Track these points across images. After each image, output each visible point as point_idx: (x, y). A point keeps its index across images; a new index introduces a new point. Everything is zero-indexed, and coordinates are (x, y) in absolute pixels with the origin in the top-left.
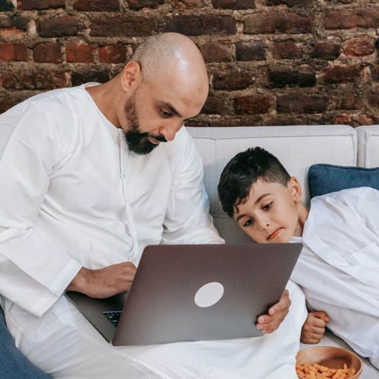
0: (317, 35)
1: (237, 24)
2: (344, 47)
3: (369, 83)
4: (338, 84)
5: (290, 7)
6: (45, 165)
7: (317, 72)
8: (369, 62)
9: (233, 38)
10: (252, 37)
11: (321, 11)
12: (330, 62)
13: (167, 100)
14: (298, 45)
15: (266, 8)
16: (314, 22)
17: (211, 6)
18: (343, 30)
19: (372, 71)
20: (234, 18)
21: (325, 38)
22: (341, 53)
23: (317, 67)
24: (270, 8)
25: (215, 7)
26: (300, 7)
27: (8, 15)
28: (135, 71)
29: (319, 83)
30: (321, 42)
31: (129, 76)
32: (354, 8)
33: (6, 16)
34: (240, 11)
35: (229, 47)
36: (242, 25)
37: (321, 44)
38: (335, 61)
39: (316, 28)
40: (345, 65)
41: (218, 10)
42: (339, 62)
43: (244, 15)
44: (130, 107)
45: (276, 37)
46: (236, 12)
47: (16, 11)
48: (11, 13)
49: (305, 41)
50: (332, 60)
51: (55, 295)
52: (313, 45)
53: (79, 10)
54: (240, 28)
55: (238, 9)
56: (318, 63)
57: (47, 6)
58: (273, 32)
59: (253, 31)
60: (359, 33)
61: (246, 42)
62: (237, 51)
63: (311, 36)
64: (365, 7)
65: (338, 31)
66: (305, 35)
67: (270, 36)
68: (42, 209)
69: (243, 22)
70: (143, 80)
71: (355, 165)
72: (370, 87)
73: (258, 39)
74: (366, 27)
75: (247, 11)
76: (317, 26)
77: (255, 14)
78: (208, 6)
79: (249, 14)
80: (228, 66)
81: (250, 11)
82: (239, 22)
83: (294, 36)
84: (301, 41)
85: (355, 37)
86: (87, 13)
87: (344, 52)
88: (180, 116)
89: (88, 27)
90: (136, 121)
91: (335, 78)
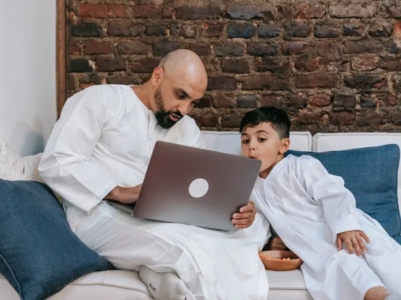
0: (291, 91)
1: (238, 84)
2: (310, 101)
3: (327, 125)
4: (306, 125)
5: (272, 72)
6: (98, 120)
7: (292, 117)
8: (327, 110)
9: (235, 93)
10: (248, 92)
11: (293, 76)
12: (300, 110)
13: (181, 87)
14: (279, 98)
15: (258, 73)
16: (289, 83)
17: (221, 71)
18: (308, 89)
19: (329, 117)
20: (236, 79)
21: (297, 93)
22: (308, 104)
23: (291, 113)
24: (260, 73)
25: (223, 71)
26: (280, 73)
27: (89, 74)
28: (160, 72)
29: (293, 124)
30: (294, 96)
31: (156, 76)
32: (316, 74)
33: (87, 75)
34: (240, 74)
35: (233, 98)
36: (241, 84)
37: (294, 98)
38: (304, 110)
39: (290, 87)
40: (310, 113)
41: (225, 74)
42: (306, 110)
43: (243, 77)
44: (158, 95)
45: (264, 92)
46: (237, 75)
47: (94, 72)
48: (91, 74)
49: (283, 95)
50: (302, 109)
51: (99, 198)
52: (288, 98)
53: (135, 72)
54: (240, 86)
55: (238, 73)
56: (292, 111)
57: (114, 69)
58: (262, 89)
59: (249, 87)
60: (320, 91)
61: (243, 95)
62: (238, 101)
63: (287, 92)
64: (323, 74)
65: (305, 89)
66: (283, 91)
67: (260, 92)
68: (94, 151)
69: (242, 82)
70: (165, 77)
71: (311, 151)
72: (328, 128)
73: (252, 93)
74: (324, 87)
75: (245, 75)
76: (291, 86)
77: (250, 77)
78: (218, 70)
79: (245, 76)
80: (232, 111)
81: (246, 75)
82: (239, 82)
83: (276, 92)
84: (280, 95)
85: (317, 94)
86: (140, 74)
87: (310, 104)
88: (190, 98)
89: (140, 83)
90: (162, 103)
91: (304, 122)
